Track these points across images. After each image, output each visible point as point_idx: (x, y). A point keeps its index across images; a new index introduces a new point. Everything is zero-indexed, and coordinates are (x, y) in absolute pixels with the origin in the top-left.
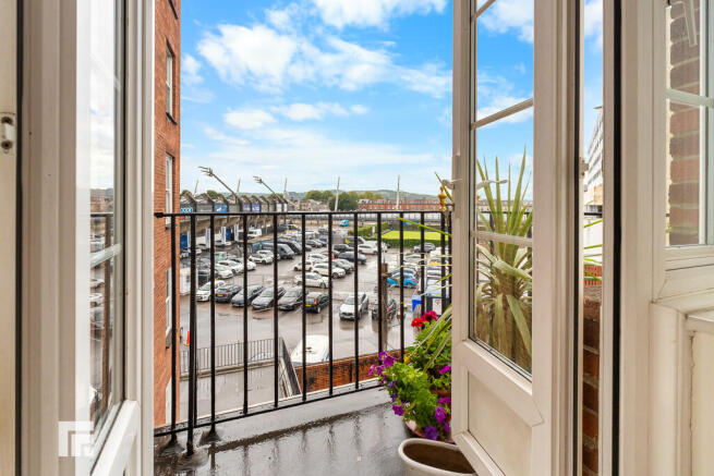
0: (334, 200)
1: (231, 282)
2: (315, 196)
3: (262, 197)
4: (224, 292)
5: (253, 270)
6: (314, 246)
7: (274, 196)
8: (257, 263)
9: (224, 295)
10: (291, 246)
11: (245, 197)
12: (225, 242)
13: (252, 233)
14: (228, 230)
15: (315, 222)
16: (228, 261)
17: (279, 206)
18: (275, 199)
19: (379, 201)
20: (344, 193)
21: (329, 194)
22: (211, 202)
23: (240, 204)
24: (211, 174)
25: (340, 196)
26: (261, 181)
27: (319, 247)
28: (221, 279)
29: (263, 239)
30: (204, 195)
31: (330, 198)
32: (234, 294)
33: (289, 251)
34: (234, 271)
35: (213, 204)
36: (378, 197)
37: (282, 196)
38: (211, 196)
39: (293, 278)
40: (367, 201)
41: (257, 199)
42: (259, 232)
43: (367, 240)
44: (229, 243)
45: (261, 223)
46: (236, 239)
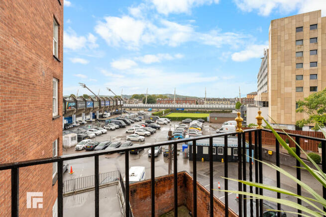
0: (145, 99)
1: (94, 139)
2: (136, 97)
3: (110, 98)
4: (90, 145)
5: (106, 133)
6: (136, 121)
7: (116, 97)
8: (108, 130)
9: (91, 147)
10: (125, 121)
11: (102, 98)
12: (91, 120)
13: (105, 115)
14: (93, 114)
15: (136, 109)
16: (93, 129)
17: (119, 102)
18: (117, 98)
19: (166, 99)
20: (150, 96)
21: (142, 96)
22: (84, 100)
23: (99, 101)
24: (85, 86)
25: (148, 97)
26: (110, 90)
27: (138, 121)
28: (90, 138)
29: (110, 118)
30: (81, 97)
31: (143, 98)
32: (96, 146)
33: (124, 124)
34: (96, 134)
35: (86, 101)
36: (166, 97)
37: (120, 97)
38: (85, 98)
39: (126, 137)
40: (160, 99)
41: (108, 99)
42: (109, 114)
43: (161, 117)
44: (94, 120)
45: (110, 110)
46: (98, 118)
